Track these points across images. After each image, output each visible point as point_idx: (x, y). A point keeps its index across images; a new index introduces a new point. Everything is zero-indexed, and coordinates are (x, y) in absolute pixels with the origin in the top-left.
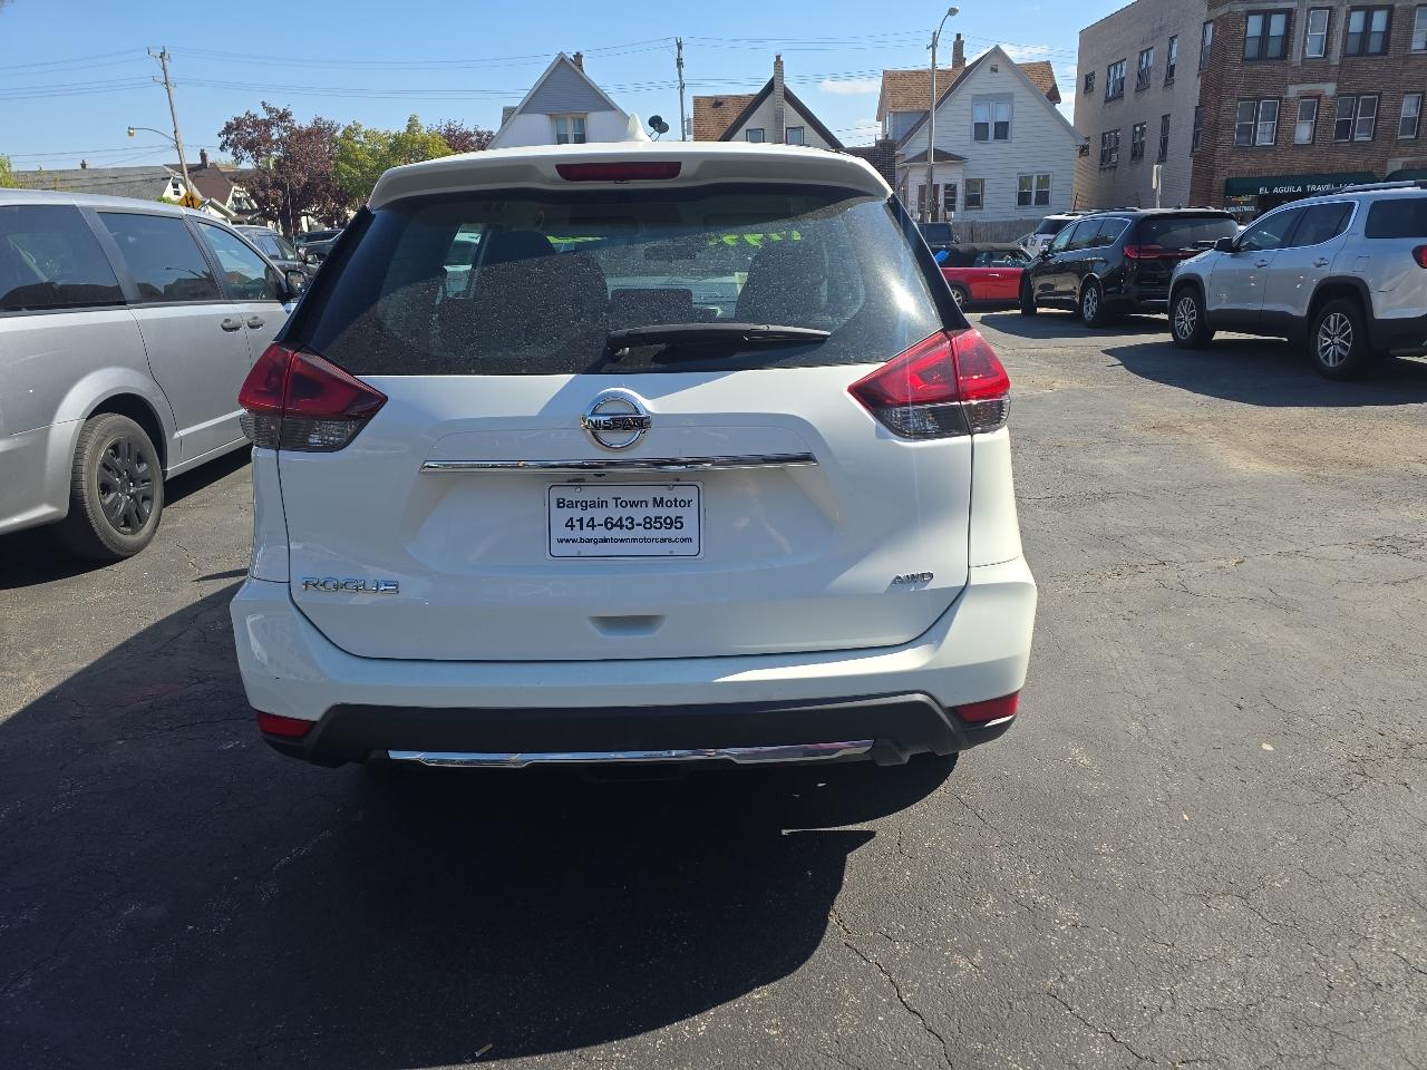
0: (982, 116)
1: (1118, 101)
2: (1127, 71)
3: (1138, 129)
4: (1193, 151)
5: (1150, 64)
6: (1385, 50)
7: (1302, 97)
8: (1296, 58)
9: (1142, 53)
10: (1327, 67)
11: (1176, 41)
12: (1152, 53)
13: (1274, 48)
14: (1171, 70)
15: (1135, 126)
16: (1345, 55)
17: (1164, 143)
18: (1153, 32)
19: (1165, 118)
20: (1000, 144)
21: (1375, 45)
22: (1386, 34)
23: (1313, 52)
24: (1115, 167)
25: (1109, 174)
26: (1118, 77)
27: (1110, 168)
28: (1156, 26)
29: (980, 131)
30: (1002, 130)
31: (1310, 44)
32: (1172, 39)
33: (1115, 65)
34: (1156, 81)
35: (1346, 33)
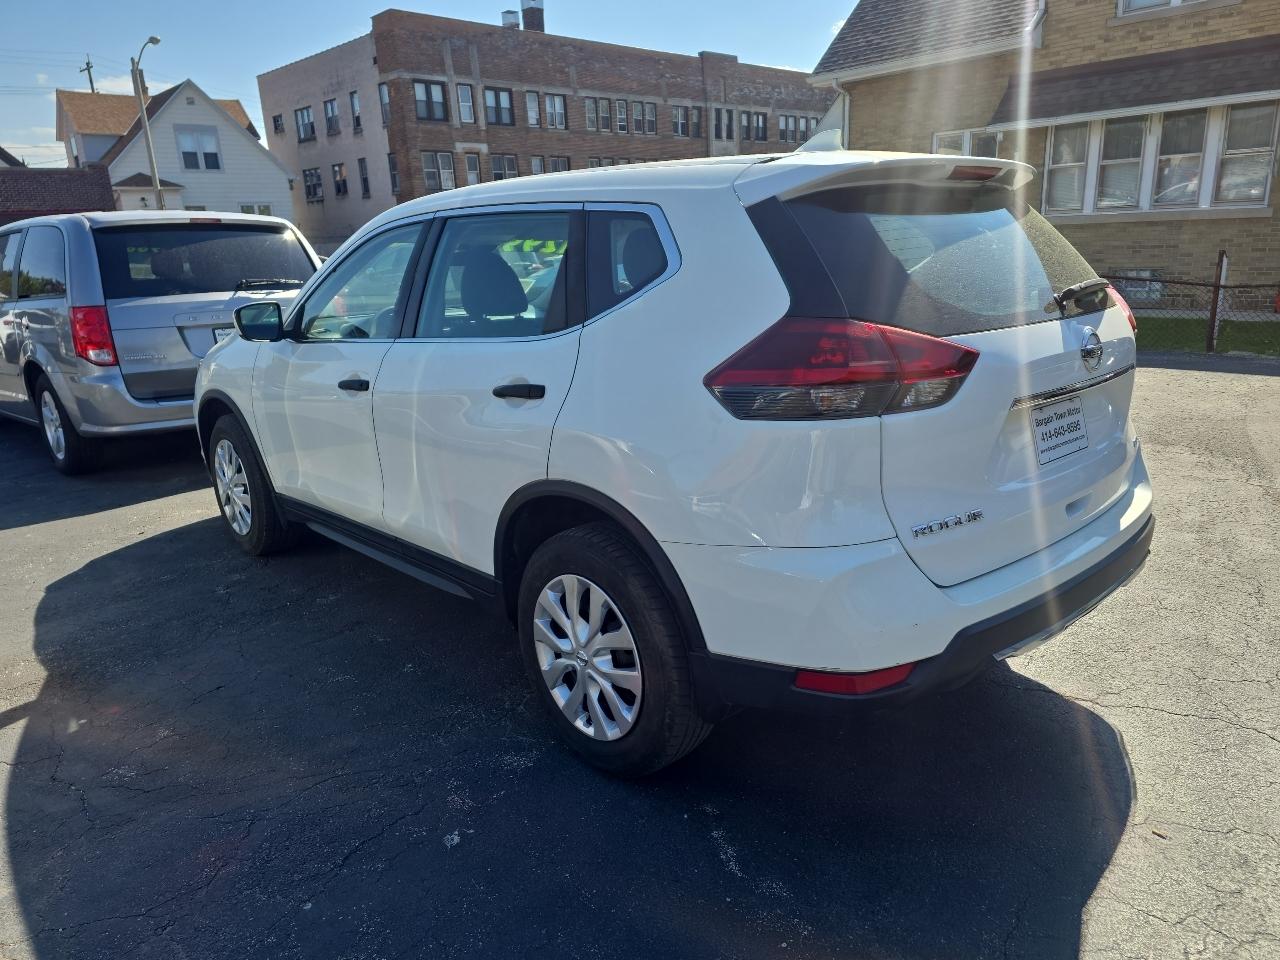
0: (188, 146)
1: (312, 143)
2: (315, 116)
3: (337, 168)
4: (393, 191)
5: (336, 112)
6: (513, 123)
7: (467, 153)
8: (455, 122)
9: (325, 103)
10: (478, 131)
11: (355, 96)
12: (335, 104)
13: (438, 113)
14: (357, 121)
15: (334, 166)
16: (489, 124)
17: (365, 181)
18: (331, 84)
19: (362, 161)
20: (213, 174)
21: (506, 118)
22: (511, 109)
23: (467, 119)
24: (322, 201)
25: (317, 207)
26: (306, 121)
27: (318, 201)
28: (334, 81)
29: (190, 160)
30: (213, 162)
31: (463, 113)
32: (352, 94)
33: (301, 110)
34: (346, 128)
35: (486, 108)
